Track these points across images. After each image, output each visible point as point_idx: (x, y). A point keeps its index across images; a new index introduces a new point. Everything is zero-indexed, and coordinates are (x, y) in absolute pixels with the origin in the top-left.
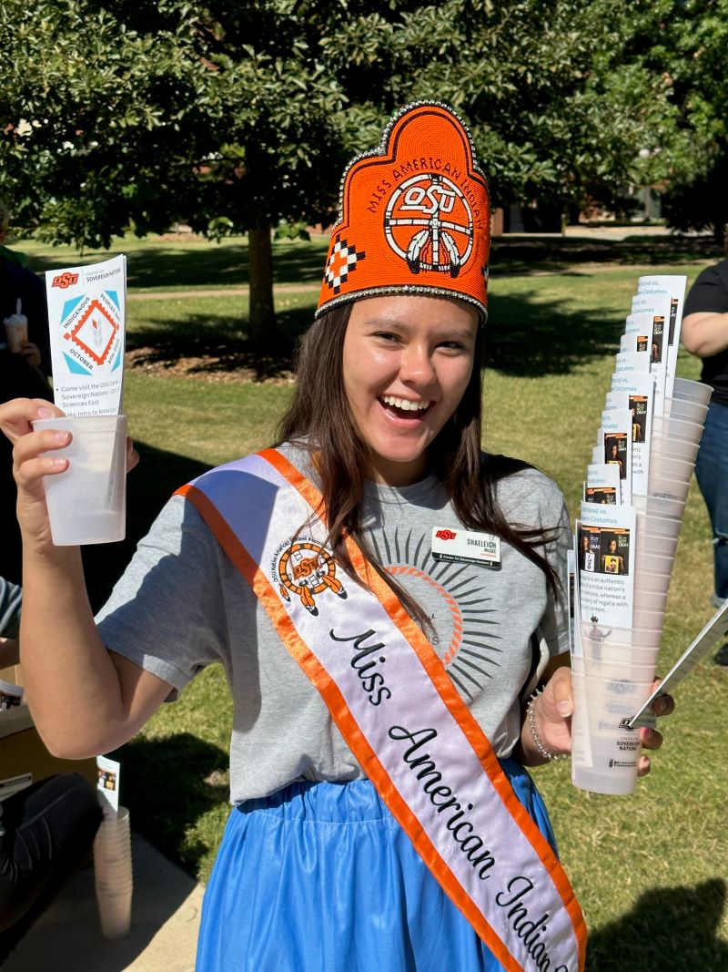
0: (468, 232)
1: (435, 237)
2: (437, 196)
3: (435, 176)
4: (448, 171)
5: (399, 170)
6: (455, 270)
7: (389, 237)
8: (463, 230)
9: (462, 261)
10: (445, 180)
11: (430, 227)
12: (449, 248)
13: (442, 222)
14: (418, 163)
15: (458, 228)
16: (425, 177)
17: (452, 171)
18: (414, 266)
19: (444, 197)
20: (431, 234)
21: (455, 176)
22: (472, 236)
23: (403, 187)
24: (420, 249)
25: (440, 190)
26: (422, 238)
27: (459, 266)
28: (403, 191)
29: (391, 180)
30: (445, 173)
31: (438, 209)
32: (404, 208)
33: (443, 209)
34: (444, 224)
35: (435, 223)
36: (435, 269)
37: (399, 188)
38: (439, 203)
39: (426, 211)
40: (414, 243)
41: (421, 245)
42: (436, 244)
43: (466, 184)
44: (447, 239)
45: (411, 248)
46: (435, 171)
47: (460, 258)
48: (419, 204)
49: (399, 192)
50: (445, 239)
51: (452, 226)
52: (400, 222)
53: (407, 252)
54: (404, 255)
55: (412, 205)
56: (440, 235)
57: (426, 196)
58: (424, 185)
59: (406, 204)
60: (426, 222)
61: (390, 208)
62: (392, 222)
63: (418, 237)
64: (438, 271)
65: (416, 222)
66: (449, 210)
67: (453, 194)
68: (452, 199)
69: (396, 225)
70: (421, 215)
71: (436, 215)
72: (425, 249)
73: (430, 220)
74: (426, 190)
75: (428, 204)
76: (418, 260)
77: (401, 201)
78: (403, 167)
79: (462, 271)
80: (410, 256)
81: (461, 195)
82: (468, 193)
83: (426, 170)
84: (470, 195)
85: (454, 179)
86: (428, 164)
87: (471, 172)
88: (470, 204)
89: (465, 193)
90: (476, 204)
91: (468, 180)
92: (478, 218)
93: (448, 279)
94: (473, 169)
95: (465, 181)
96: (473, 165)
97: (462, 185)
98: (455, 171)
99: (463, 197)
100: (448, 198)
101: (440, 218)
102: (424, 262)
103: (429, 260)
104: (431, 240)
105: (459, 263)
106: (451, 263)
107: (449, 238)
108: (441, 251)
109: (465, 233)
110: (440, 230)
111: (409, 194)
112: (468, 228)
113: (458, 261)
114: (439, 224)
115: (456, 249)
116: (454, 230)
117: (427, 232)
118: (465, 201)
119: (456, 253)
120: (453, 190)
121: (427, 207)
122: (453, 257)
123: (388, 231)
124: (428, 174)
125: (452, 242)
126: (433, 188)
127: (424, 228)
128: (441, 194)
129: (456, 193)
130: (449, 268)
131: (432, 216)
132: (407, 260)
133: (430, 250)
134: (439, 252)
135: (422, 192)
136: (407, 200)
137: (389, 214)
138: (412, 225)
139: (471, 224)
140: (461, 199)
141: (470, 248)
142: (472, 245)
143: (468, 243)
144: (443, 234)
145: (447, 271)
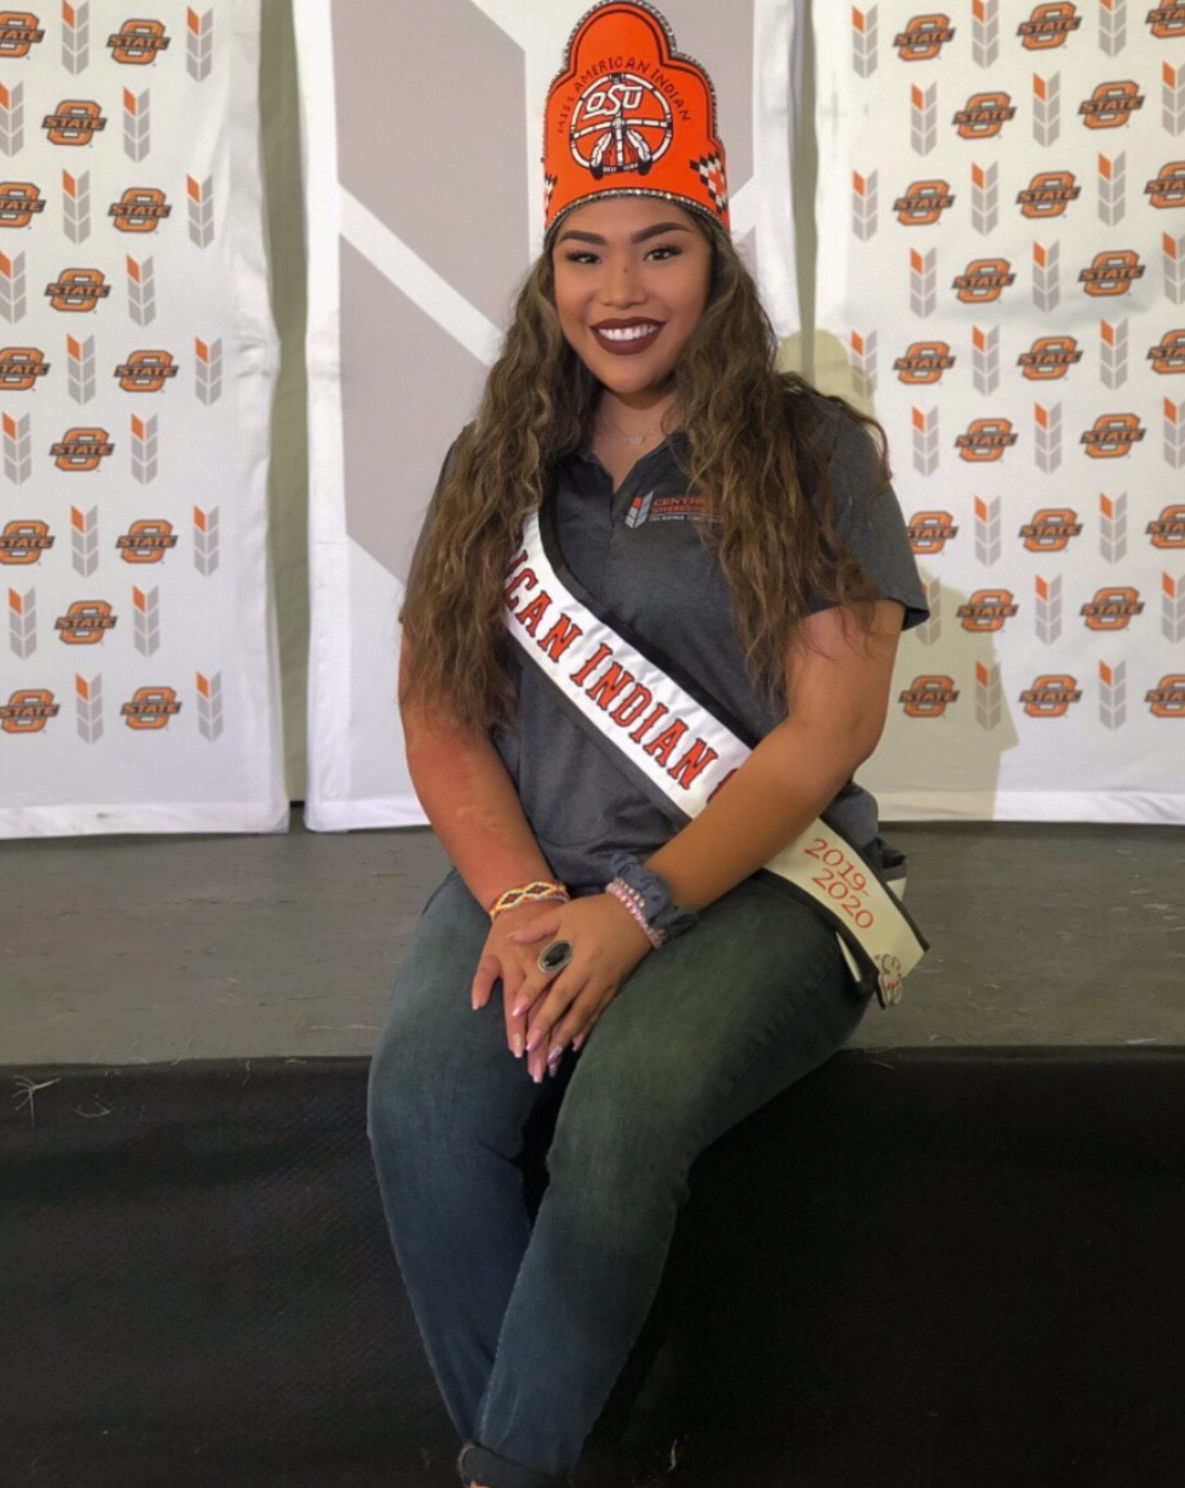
0: (664, 124)
1: (619, 136)
2: (618, 93)
3: (615, 75)
4: (632, 65)
5: (580, 81)
6: (645, 167)
7: (575, 152)
8: (655, 123)
9: (655, 157)
10: (629, 76)
11: (612, 130)
12: (636, 144)
13: (626, 119)
14: (598, 68)
15: (647, 122)
16: (605, 79)
17: (636, 66)
18: (597, 173)
19: (627, 95)
20: (614, 136)
21: (642, 69)
22: (670, 126)
23: (585, 96)
24: (603, 153)
25: (622, 87)
26: (604, 143)
27: (650, 162)
28: (584, 100)
30: (629, 69)
31: (622, 108)
32: (586, 116)
33: (626, 106)
34: (630, 122)
35: (618, 122)
37: (581, 99)
38: (622, 101)
39: (607, 113)
40: (597, 149)
41: (604, 148)
42: (620, 146)
43: (658, 75)
44: (635, 139)
45: (594, 156)
46: (615, 70)
47: (651, 153)
48: (601, 108)
49: (580, 103)
50: (631, 138)
51: (639, 122)
52: (583, 132)
53: (590, 161)
54: (586, 164)
55: (593, 111)
56: (624, 134)
57: (607, 98)
58: (603, 88)
59: (587, 113)
60: (607, 125)
61: (574, 122)
62: (576, 135)
63: (600, 142)
64: (624, 171)
65: (598, 127)
66: (635, 105)
67: (640, 88)
68: (639, 95)
69: (580, 137)
70: (603, 118)
71: (620, 114)
72: (610, 151)
73: (612, 121)
74: (606, 92)
75: (609, 104)
76: (601, 165)
77: (584, 111)
78: (582, 77)
79: (654, 166)
80: (593, 163)
81: (650, 87)
82: (663, 84)
83: (606, 72)
84: (665, 86)
85: (640, 72)
86: (607, 65)
87: (666, 61)
88: (667, 94)
89: (658, 84)
90: (677, 93)
91: (662, 70)
92: (682, 109)
93: (637, 178)
94: (670, 58)
95: (658, 71)
96: (669, 51)
97: (652, 77)
98: (642, 64)
99: (655, 88)
100: (633, 93)
101: (625, 116)
102: (608, 166)
103: (612, 163)
104: (614, 141)
105: (651, 159)
106: (640, 161)
107: (636, 135)
108: (626, 149)
109: (659, 127)
110: (625, 129)
111: (590, 101)
112: (665, 120)
113: (648, 157)
114: (623, 123)
115: (645, 145)
116: (643, 125)
117: (610, 135)
118: (657, 94)
119: (647, 149)
120: (640, 85)
121: (608, 109)
122: (643, 154)
123: (573, 146)
124: (607, 75)
125: (639, 138)
126: (614, 87)
127: (606, 130)
128: (624, 92)
129: (644, 87)
130: (636, 165)
131: (613, 117)
132: (591, 168)
133: (613, 151)
134: (623, 151)
135: (602, 95)
136: (589, 108)
137: (573, 128)
138: (594, 131)
139: (668, 116)
140: (651, 91)
141: (667, 142)
142: (671, 139)
143: (665, 137)
144: (628, 133)
145: (634, 169)
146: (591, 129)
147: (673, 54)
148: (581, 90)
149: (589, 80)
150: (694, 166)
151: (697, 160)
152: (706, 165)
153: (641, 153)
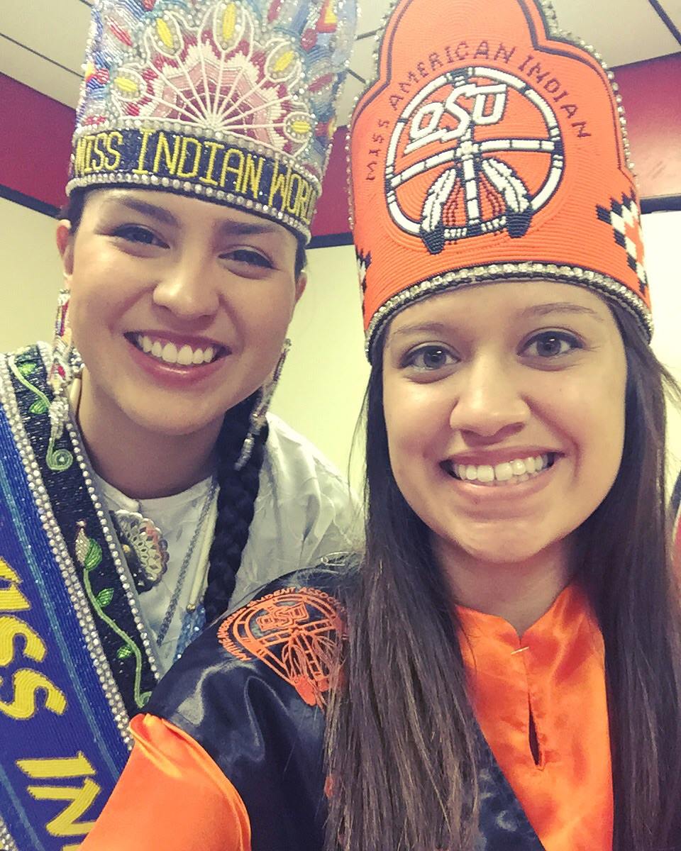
0: (549, 146)
1: (469, 172)
2: (467, 102)
3: (458, 72)
4: (486, 53)
5: (398, 91)
6: (518, 224)
7: (394, 207)
8: (534, 145)
9: (537, 203)
10: (479, 71)
11: (457, 163)
12: (500, 183)
13: (480, 143)
14: (427, 65)
15: (517, 144)
17: (492, 53)
18: (434, 242)
19: (480, 101)
20: (460, 173)
23: (406, 114)
24: (443, 205)
25: (470, 90)
26: (443, 186)
27: (529, 213)
28: (406, 121)
30: (481, 60)
31: (472, 125)
32: (410, 148)
33: (481, 120)
34: (485, 146)
35: (466, 150)
37: (400, 120)
38: (471, 113)
39: (446, 136)
40: (432, 198)
41: (443, 198)
42: (471, 189)
43: (530, 65)
44: (497, 174)
45: (427, 212)
46: (458, 64)
47: (530, 198)
48: (436, 130)
49: (401, 125)
50: (490, 173)
51: (504, 144)
52: (406, 175)
53: (419, 222)
54: (414, 228)
55: (422, 137)
56: (478, 168)
57: (446, 111)
58: (437, 95)
59: (411, 140)
60: (449, 155)
61: (390, 161)
62: (395, 181)
63: (437, 187)
64: (482, 233)
65: (431, 162)
66: (494, 118)
67: (502, 88)
68: (500, 100)
69: (403, 182)
70: (437, 147)
71: (468, 136)
72: (451, 202)
73: (455, 149)
74: (444, 103)
76: (441, 227)
77: (405, 139)
78: (401, 84)
80: (426, 225)
81: (520, 85)
82: (540, 78)
83: (440, 70)
84: (544, 82)
85: (500, 62)
86: (443, 58)
87: (542, 41)
88: (550, 96)
89: (532, 80)
90: (565, 94)
91: (539, 57)
92: (575, 119)
93: (506, 245)
94: (549, 38)
95: (530, 58)
96: (547, 29)
97: (521, 68)
98: (502, 48)
99: (528, 87)
100: (490, 99)
101: (477, 139)
102: (454, 227)
103: (460, 219)
104: (461, 182)
105: (529, 208)
106: (509, 210)
107: (502, 168)
108: (484, 195)
109: (540, 150)
110: (478, 159)
111: (416, 121)
112: (549, 140)
113: (524, 204)
114: (475, 149)
115: (517, 183)
116: (511, 149)
117: (453, 172)
118: (532, 94)
119: (521, 191)
120: (501, 83)
121: (449, 129)
122: (515, 199)
123: (391, 199)
124: (444, 74)
125: (507, 172)
126: (456, 93)
127: (446, 167)
128: (474, 97)
129: (508, 85)
130: (503, 222)
131: (459, 141)
132: (423, 234)
133: (460, 201)
134: (478, 198)
135: (437, 109)
136: (415, 133)
137: (390, 170)
138: (426, 170)
139: (555, 132)
140: (522, 91)
141: (556, 174)
142: (563, 169)
143: (552, 167)
144: (485, 164)
145: (501, 228)
146: (420, 167)
147: (554, 32)
148: (401, 104)
149: (413, 90)
150: (603, 215)
151: (607, 206)
152: (619, 213)
153: (510, 198)
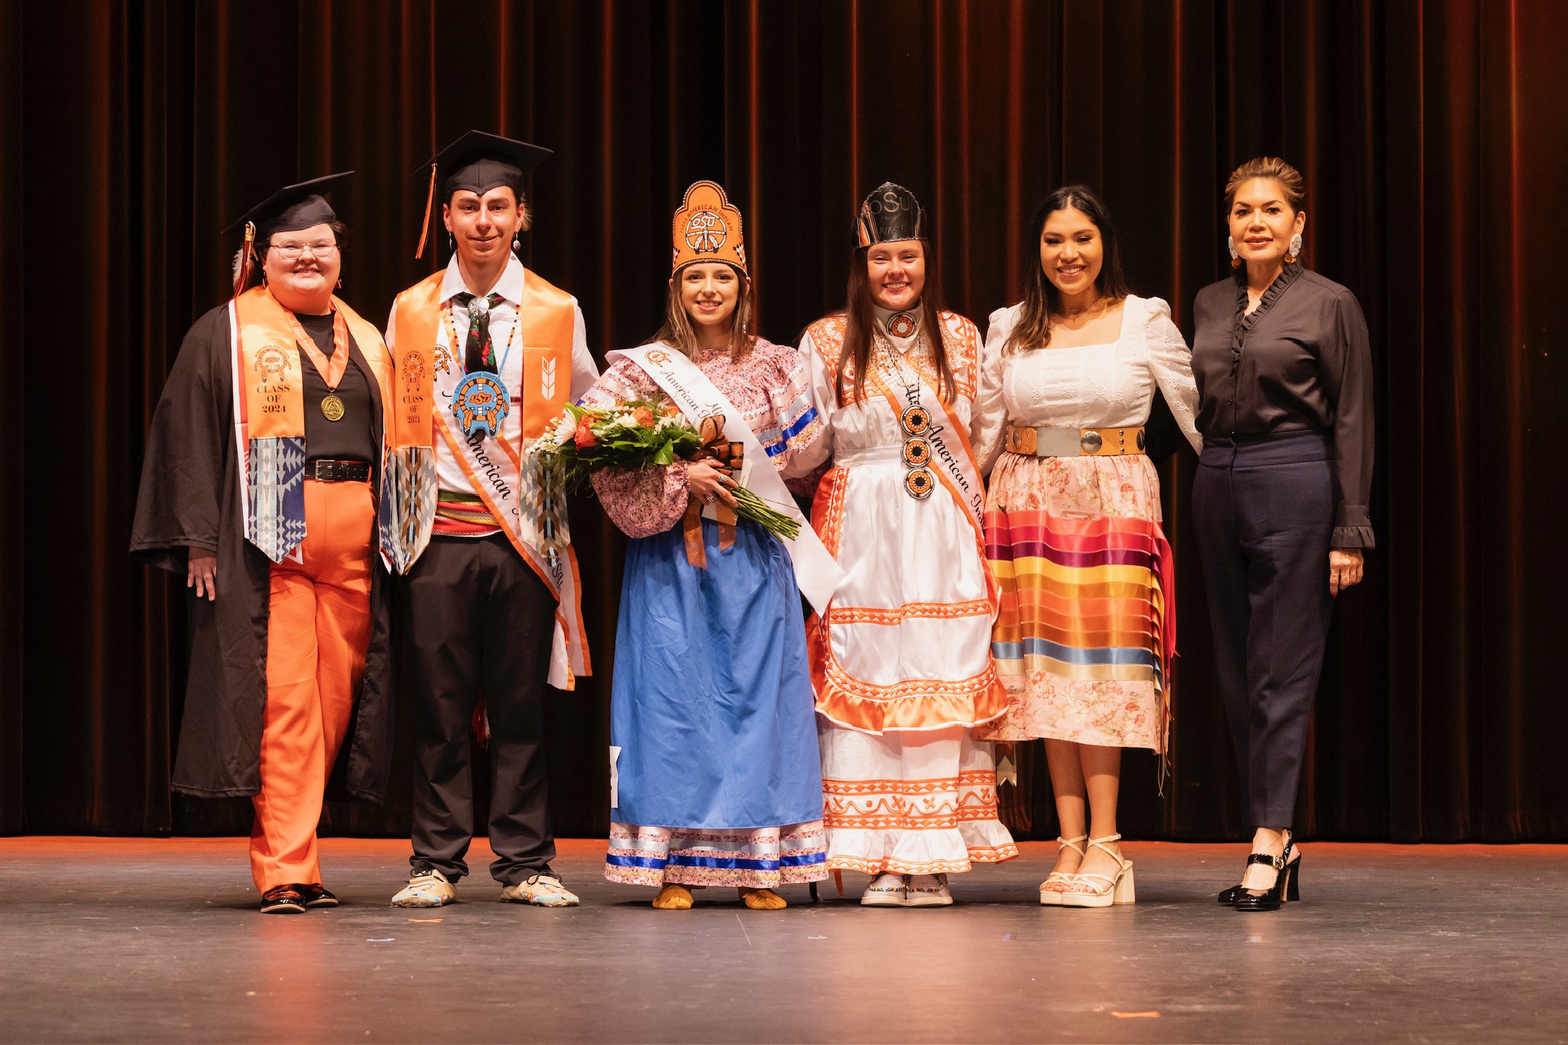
28: (691, 221)
29: (687, 217)
36: (706, 251)
64: (708, 251)
